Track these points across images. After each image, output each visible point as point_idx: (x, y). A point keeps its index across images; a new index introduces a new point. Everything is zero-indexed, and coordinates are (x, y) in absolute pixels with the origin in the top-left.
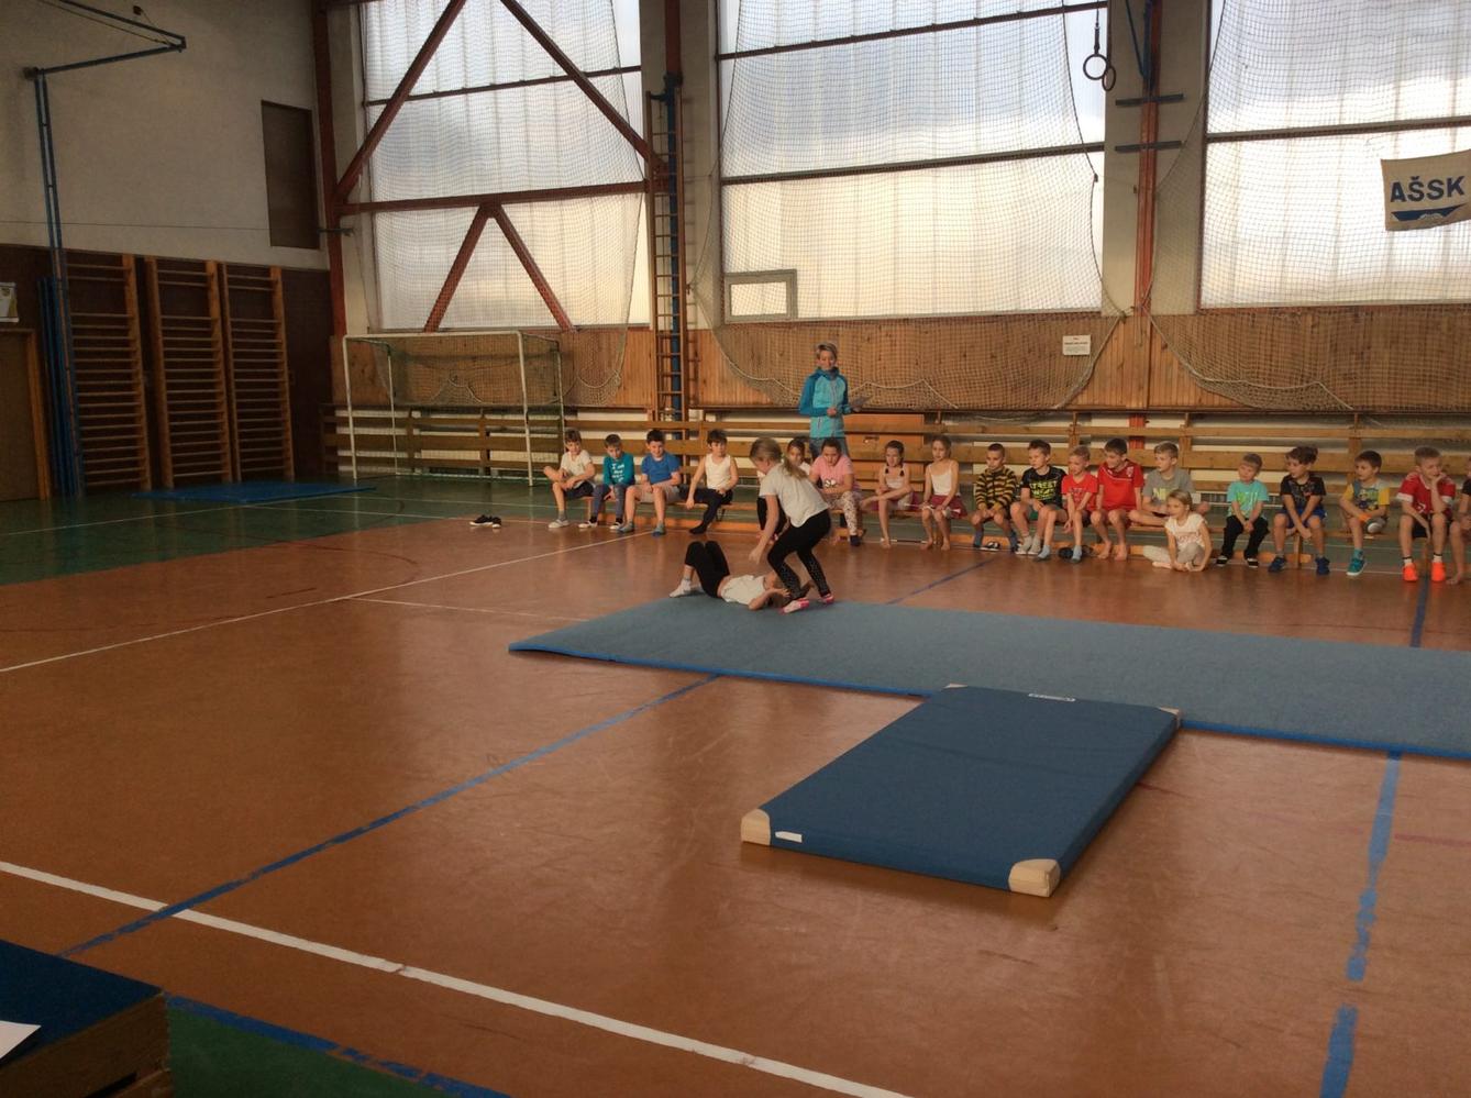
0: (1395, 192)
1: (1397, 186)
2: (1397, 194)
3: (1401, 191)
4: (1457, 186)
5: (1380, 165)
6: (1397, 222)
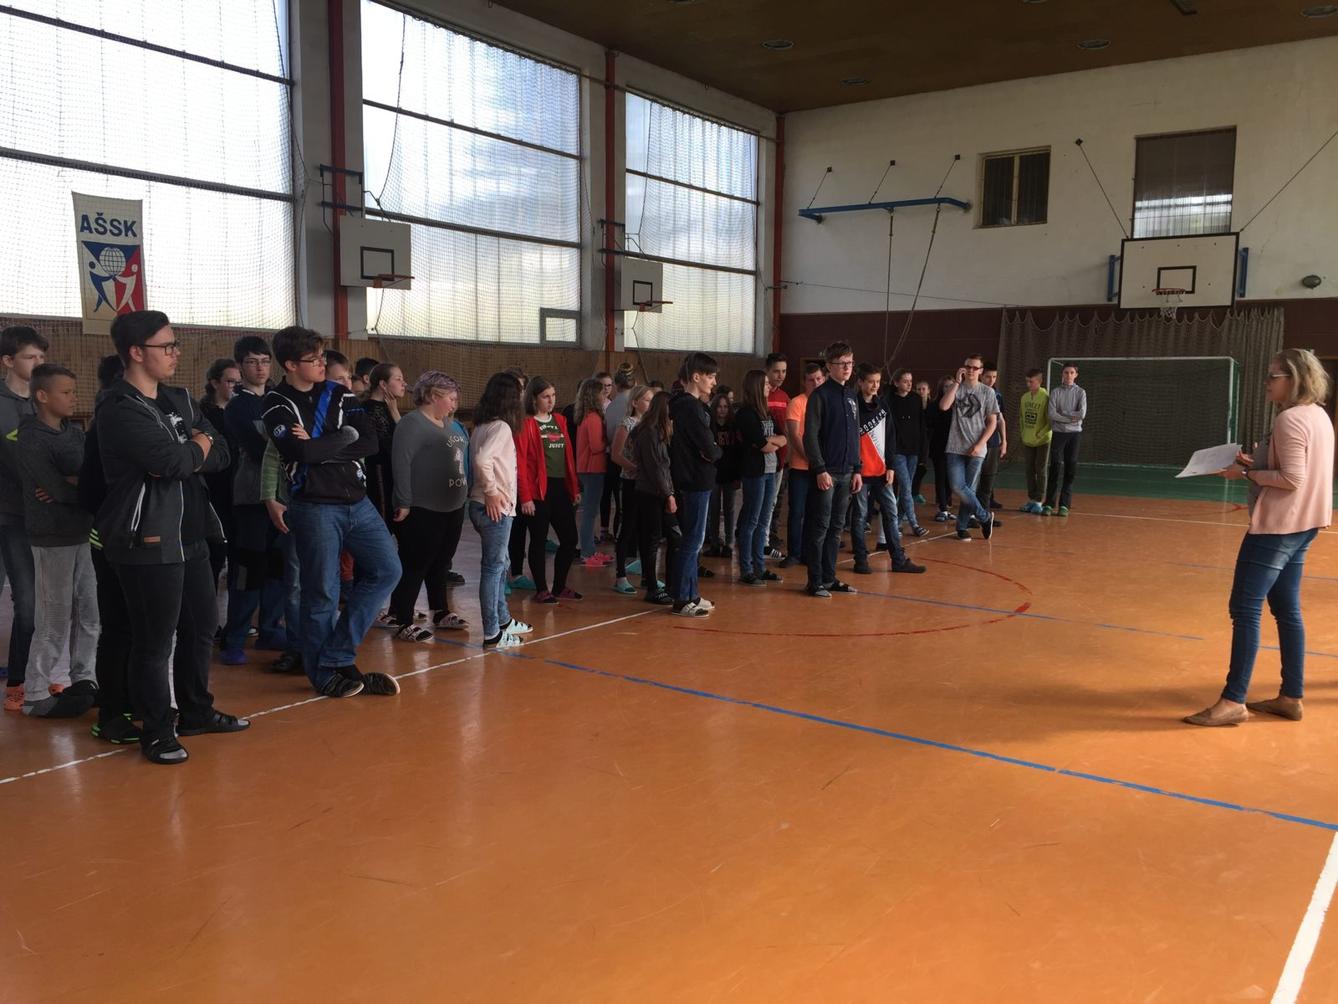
0: (83, 224)
1: (85, 218)
2: (86, 225)
3: (88, 223)
4: (132, 227)
5: (71, 196)
6: (86, 250)
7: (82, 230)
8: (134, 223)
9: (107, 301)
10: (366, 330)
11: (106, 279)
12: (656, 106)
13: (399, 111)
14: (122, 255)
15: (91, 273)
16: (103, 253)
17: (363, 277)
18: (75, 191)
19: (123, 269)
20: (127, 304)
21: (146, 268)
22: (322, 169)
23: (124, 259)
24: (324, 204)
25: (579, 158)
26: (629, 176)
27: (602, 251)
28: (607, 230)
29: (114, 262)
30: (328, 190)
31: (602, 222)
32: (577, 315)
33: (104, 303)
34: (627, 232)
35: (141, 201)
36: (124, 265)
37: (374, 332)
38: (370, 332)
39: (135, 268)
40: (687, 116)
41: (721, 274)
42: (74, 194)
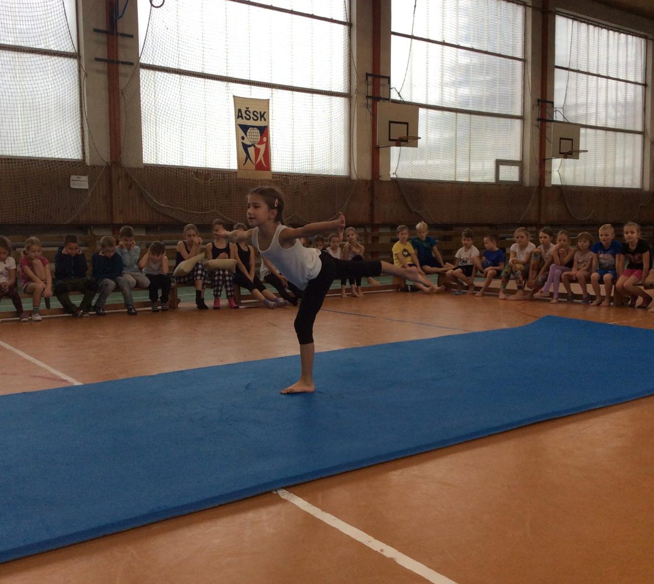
0: (239, 114)
1: (240, 111)
2: (240, 115)
3: (241, 114)
4: (263, 116)
5: (233, 98)
6: (240, 129)
7: (238, 118)
8: (265, 113)
9: (250, 159)
10: (389, 175)
11: (250, 146)
12: (576, 23)
13: (412, 37)
14: (259, 132)
15: (243, 143)
16: (249, 131)
17: (390, 140)
18: (235, 95)
19: (259, 140)
20: (261, 161)
21: (271, 139)
22: (367, 75)
23: (259, 135)
24: (368, 97)
25: (524, 60)
26: (557, 70)
27: (538, 120)
28: (542, 106)
29: (254, 135)
30: (370, 88)
31: (538, 100)
32: (520, 164)
33: (248, 159)
34: (555, 107)
35: (269, 100)
36: (259, 137)
37: (394, 176)
38: (393, 176)
39: (265, 139)
40: (597, 28)
41: (619, 134)
42: (234, 97)
